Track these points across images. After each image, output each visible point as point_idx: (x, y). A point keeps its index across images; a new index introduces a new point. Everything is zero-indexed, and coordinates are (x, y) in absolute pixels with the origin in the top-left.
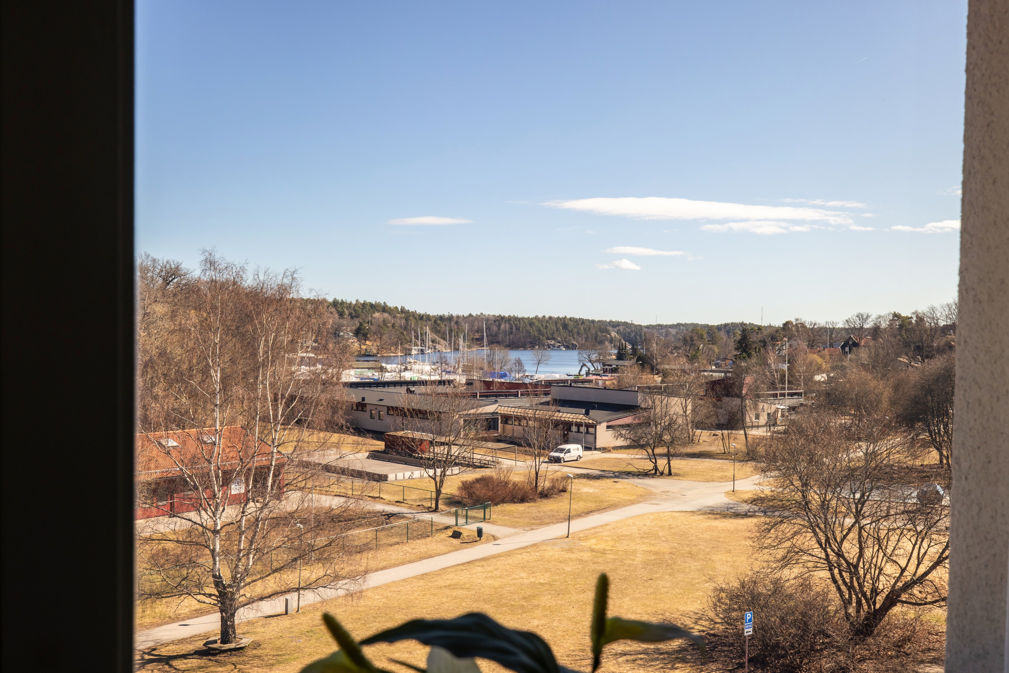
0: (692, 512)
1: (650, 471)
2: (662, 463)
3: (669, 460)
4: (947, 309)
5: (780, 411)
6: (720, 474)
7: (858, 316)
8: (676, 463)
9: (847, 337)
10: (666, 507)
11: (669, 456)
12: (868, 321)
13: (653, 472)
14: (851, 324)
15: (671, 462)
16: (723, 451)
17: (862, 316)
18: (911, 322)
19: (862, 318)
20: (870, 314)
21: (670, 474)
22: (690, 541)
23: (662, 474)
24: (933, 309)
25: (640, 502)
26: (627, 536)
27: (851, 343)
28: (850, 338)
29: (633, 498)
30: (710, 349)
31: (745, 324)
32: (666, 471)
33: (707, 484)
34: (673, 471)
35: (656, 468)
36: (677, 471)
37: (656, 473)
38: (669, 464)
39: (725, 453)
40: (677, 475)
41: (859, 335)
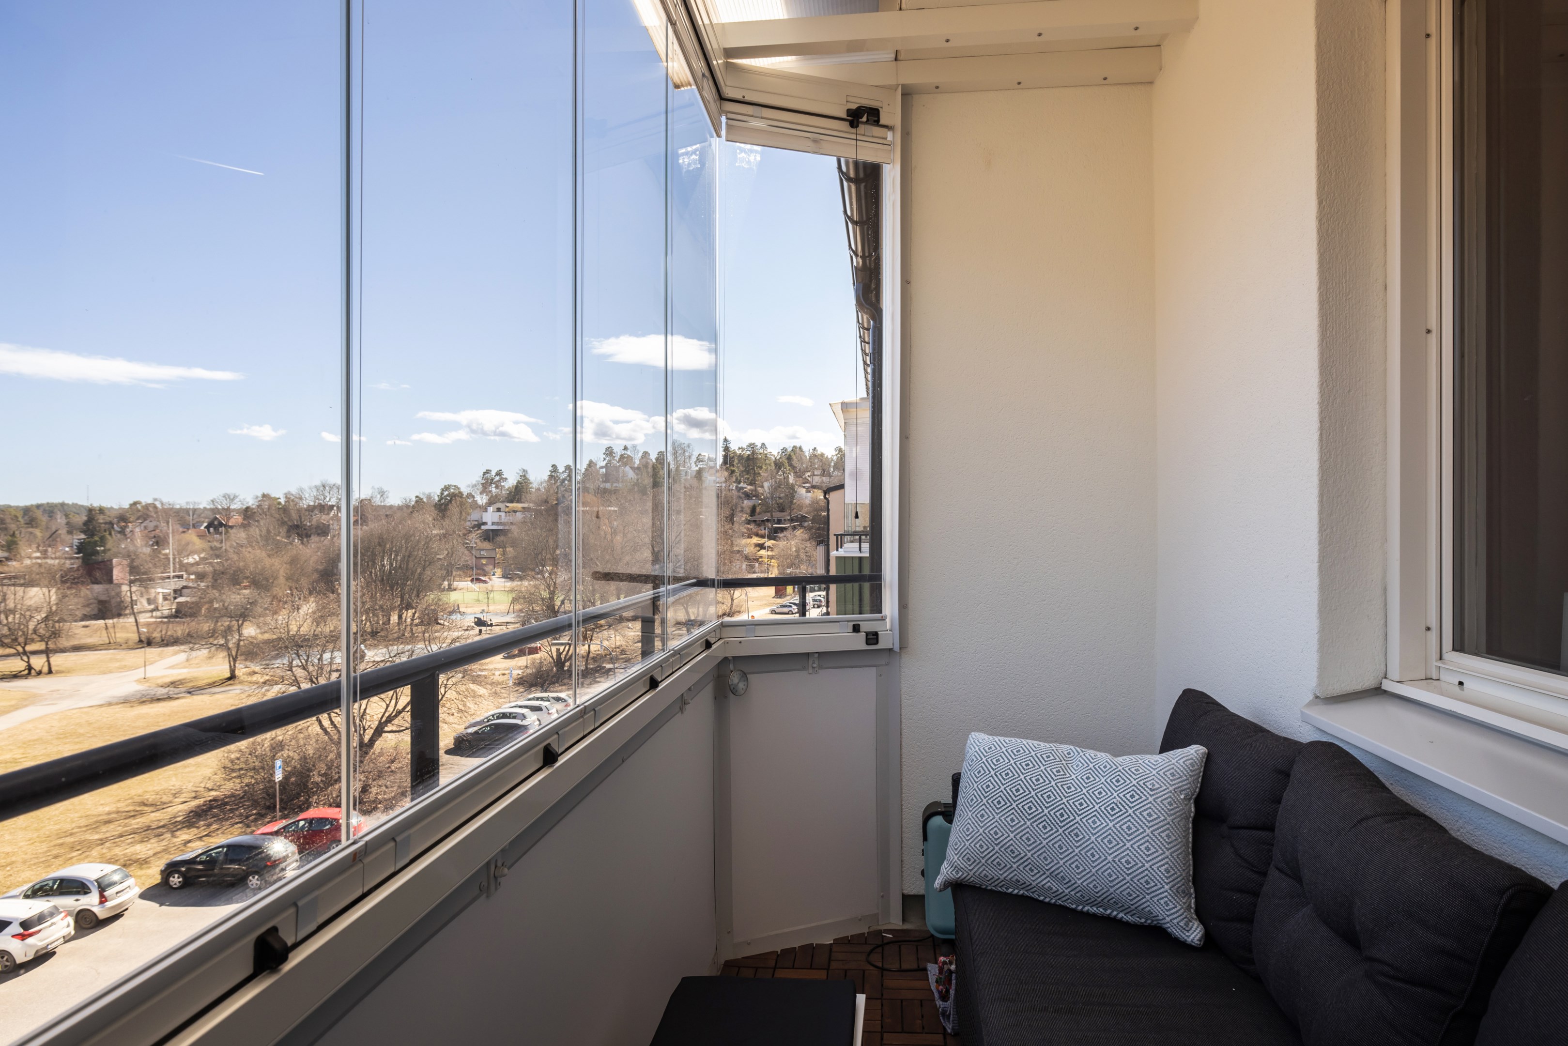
0: (101, 706)
1: (21, 671)
2: (38, 662)
3: (48, 658)
4: (314, 490)
5: (161, 594)
6: (117, 664)
7: (224, 497)
8: (57, 660)
9: (212, 517)
10: (64, 705)
11: (47, 652)
12: (235, 501)
13: (26, 672)
14: (216, 504)
15: (51, 660)
16: (108, 642)
17: (229, 497)
18: (280, 503)
19: (232, 499)
20: (237, 494)
21: (50, 672)
22: (124, 731)
23: (39, 673)
24: (301, 490)
25: (26, 706)
26: (36, 740)
27: (216, 523)
28: (216, 518)
29: (13, 703)
30: (31, 533)
31: (68, 505)
32: (45, 669)
33: (106, 676)
34: (53, 669)
35: (30, 668)
36: (57, 668)
37: (29, 673)
38: (48, 661)
39: (110, 643)
40: (58, 672)
41: (226, 515)
